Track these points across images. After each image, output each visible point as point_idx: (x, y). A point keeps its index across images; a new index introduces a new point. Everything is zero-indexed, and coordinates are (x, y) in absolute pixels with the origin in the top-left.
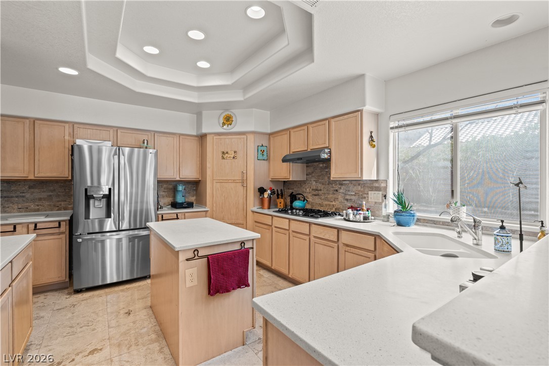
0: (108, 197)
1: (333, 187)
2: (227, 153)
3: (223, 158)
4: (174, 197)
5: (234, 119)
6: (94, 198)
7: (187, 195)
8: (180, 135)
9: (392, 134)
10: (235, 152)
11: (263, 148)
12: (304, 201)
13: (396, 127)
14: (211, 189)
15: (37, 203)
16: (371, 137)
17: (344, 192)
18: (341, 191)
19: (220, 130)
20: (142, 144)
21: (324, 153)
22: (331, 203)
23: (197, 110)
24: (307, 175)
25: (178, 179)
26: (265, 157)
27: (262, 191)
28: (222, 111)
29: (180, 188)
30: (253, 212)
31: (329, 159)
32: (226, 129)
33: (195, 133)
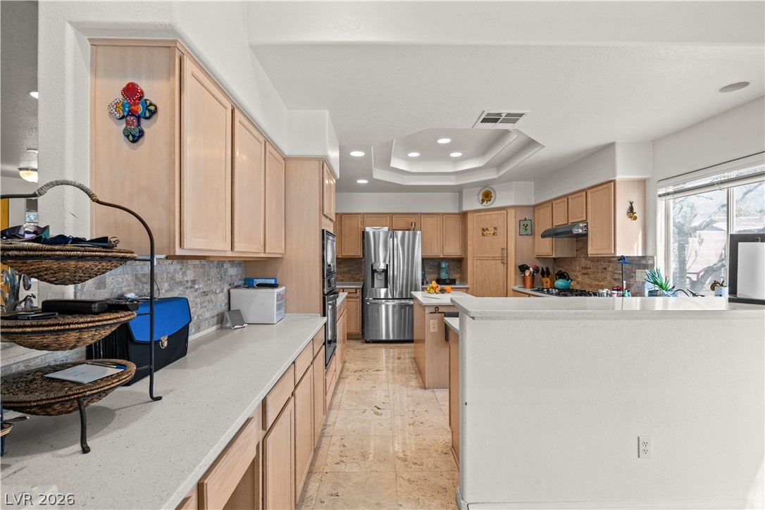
0: (386, 271)
1: (602, 265)
2: (487, 229)
3: (483, 235)
4: (439, 274)
5: (493, 195)
6: (377, 272)
7: (451, 272)
8: (443, 214)
9: (661, 204)
10: (495, 228)
11: (526, 223)
12: (568, 280)
13: (664, 195)
14: (471, 265)
15: (342, 276)
16: (631, 209)
17: (612, 270)
18: (610, 269)
19: (480, 207)
20: (410, 227)
21: (579, 227)
22: (600, 283)
23: (459, 191)
24: (577, 251)
25: (442, 256)
26: (529, 231)
27: (523, 268)
28: (480, 188)
29: (444, 265)
30: (514, 291)
31: (586, 235)
32: (486, 205)
33: (457, 211)
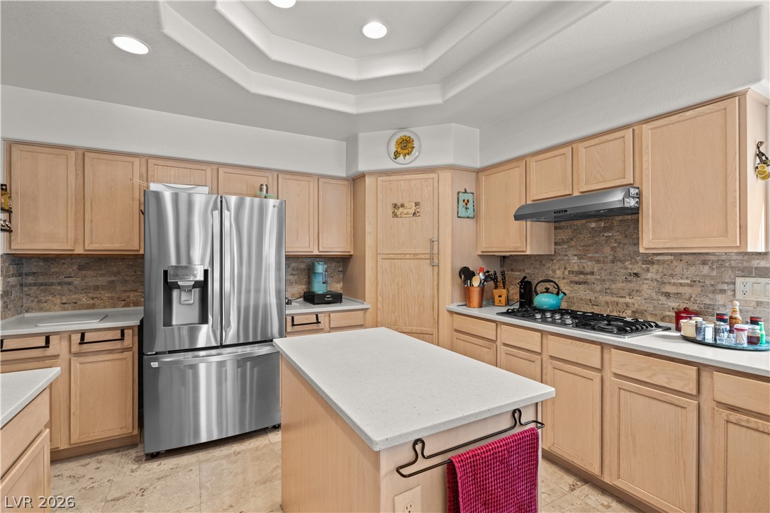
0: (203, 286)
1: (626, 268)
2: (402, 206)
3: (395, 215)
4: (309, 283)
5: (416, 144)
6: (178, 287)
7: (329, 280)
8: (320, 177)
10: (417, 204)
11: (466, 197)
12: (558, 294)
14: (372, 271)
15: (91, 295)
16: (760, 154)
18: (649, 275)
19: (391, 165)
20: (259, 192)
21: (628, 196)
22: (622, 300)
23: (350, 137)
24: (556, 244)
25: (316, 253)
26: (470, 213)
27: (467, 274)
28: (395, 131)
29: (320, 268)
30: (451, 312)
32: (404, 162)
33: (342, 173)
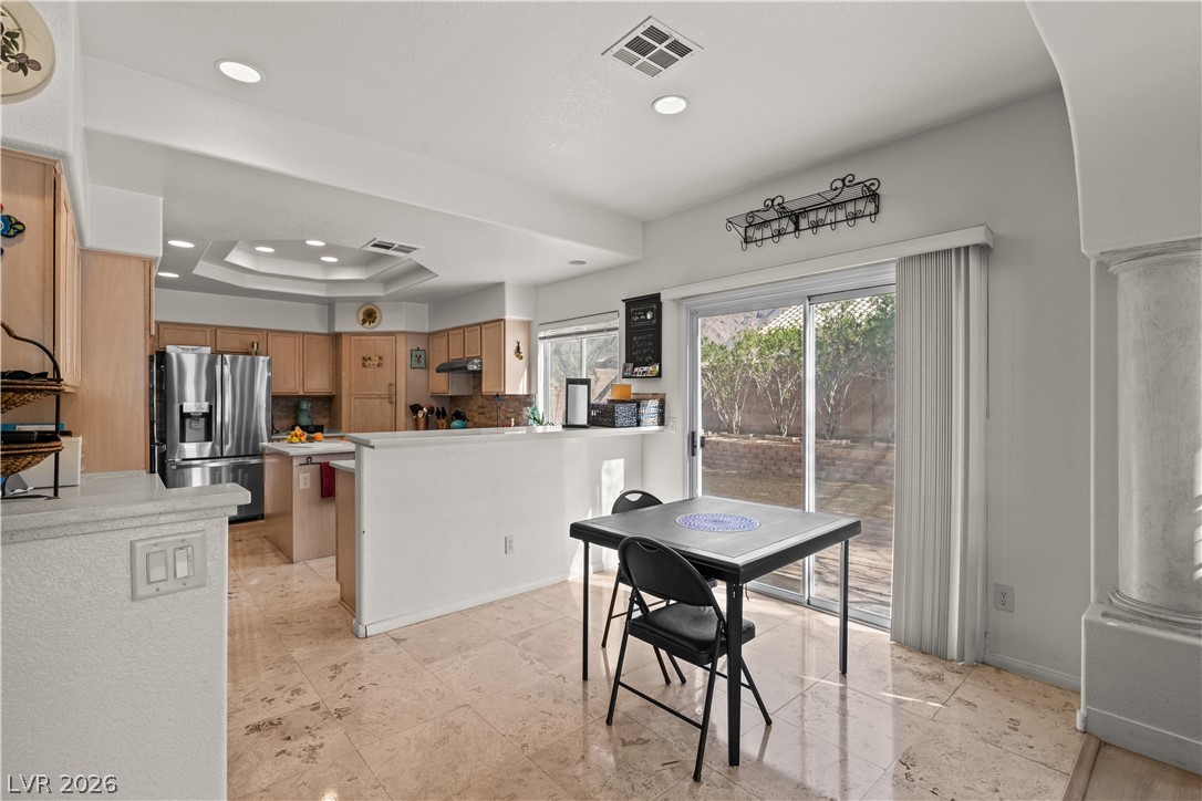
0: (208, 417)
1: (495, 404)
2: (369, 359)
3: (364, 366)
4: (296, 416)
5: (378, 315)
6: (190, 417)
7: (315, 415)
8: (304, 334)
9: (541, 345)
10: (380, 358)
11: (418, 353)
12: (464, 421)
13: (545, 338)
14: (347, 408)
16: (518, 348)
18: (501, 408)
19: (359, 328)
20: (248, 349)
21: (473, 364)
23: (330, 305)
24: (473, 388)
25: (301, 393)
26: (422, 364)
27: (415, 409)
28: (361, 304)
29: (304, 406)
31: (480, 372)
32: (367, 328)
33: (325, 331)
